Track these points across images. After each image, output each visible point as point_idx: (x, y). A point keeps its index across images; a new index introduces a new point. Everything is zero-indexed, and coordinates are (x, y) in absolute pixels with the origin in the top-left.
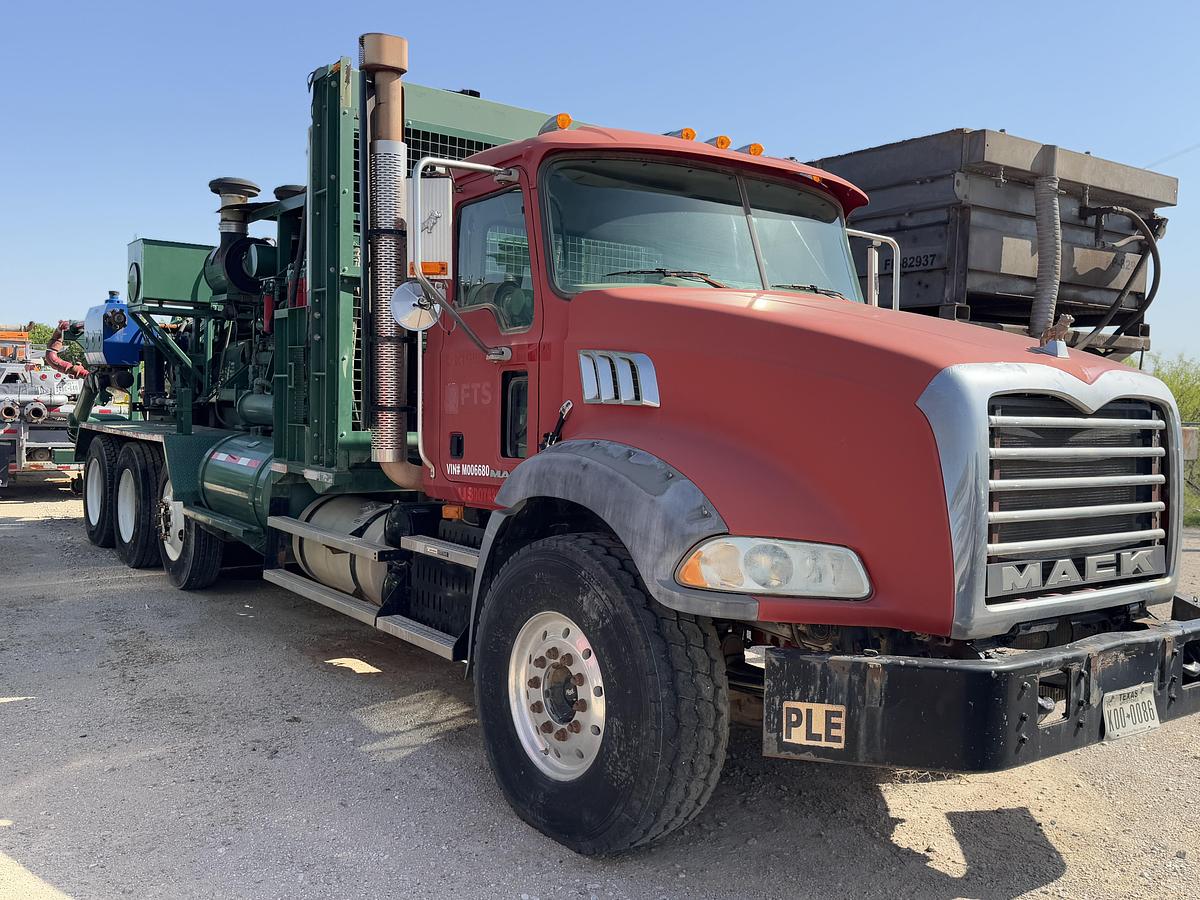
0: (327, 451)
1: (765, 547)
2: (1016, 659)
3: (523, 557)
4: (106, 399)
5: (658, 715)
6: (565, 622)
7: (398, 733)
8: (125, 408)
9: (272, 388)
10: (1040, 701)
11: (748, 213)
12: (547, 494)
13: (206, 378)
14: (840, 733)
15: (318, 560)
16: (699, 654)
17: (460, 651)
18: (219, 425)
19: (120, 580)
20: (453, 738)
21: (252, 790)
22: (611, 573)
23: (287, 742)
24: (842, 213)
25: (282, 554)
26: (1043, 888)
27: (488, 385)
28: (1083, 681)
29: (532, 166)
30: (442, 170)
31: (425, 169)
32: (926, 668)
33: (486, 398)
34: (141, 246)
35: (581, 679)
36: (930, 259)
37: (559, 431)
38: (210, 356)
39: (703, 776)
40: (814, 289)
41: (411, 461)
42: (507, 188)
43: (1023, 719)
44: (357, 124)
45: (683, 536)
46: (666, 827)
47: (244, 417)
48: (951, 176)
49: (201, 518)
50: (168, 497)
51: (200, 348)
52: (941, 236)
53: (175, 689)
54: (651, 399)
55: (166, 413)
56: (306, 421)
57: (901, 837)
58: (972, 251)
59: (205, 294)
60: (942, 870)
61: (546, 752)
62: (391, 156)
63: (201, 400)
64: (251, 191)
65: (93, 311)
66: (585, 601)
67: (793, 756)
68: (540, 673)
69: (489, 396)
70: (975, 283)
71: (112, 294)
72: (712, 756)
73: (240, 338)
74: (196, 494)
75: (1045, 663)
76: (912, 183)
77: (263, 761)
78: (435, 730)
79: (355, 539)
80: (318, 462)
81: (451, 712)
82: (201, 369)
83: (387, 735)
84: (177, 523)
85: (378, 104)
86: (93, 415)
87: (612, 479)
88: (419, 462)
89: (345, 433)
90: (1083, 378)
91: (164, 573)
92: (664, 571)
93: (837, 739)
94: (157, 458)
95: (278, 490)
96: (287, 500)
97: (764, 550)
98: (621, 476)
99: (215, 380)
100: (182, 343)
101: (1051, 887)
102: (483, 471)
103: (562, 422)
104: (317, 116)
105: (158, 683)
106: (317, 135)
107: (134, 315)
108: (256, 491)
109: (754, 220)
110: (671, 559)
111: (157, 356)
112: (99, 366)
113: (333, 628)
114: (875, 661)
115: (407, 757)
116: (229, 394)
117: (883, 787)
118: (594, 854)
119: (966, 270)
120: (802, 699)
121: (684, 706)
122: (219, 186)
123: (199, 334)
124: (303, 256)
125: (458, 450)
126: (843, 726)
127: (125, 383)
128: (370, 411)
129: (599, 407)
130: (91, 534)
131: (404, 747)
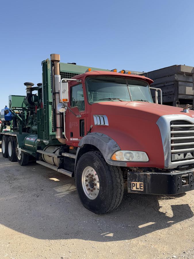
0: (48, 137)
1: (128, 152)
2: (177, 172)
3: (84, 156)
4: (5, 128)
5: (109, 185)
6: (92, 169)
7: (62, 192)
8: (10, 129)
9: (38, 124)
10: (182, 181)
11: (128, 86)
12: (87, 144)
13: (25, 123)
14: (142, 188)
15: (47, 158)
16: (117, 174)
17: (73, 175)
18: (28, 132)
19: (9, 164)
20: (73, 193)
21: (33, 203)
22: (99, 158)
23: (40, 194)
24: (149, 84)
25: (40, 158)
26: (188, 219)
27: (77, 122)
28: (192, 177)
29: (84, 79)
30: (66, 81)
31: (63, 81)
32: (158, 174)
33: (77, 125)
34: (11, 97)
35: (95, 179)
36: (171, 92)
37: (90, 131)
38: (26, 118)
39: (119, 198)
40: (142, 100)
41: (63, 138)
42: (79, 83)
43: (179, 184)
44: (51, 72)
45: (112, 151)
46: (112, 208)
47: (32, 130)
48: (174, 75)
49: (24, 151)
50: (18, 147)
51: (24, 117)
52: (173, 87)
53: (19, 185)
54: (107, 124)
55: (17, 130)
56: (43, 131)
57: (161, 210)
58: (179, 90)
59: (24, 106)
60: (168, 216)
61: (89, 194)
62: (58, 78)
63: (24, 127)
64: (32, 85)
65: (2, 110)
66: (95, 164)
67: (134, 192)
68: (88, 179)
69: (77, 124)
70: (180, 97)
71: (6, 106)
72: (120, 194)
73: (31, 114)
74: (23, 146)
75: (183, 173)
76: (167, 76)
77: (36, 198)
78: (69, 191)
79: (53, 154)
80: (46, 139)
81: (73, 188)
82: (24, 121)
83: (60, 193)
84: (20, 152)
85: (55, 68)
86: (3, 131)
87: (99, 140)
88: (65, 138)
89: (51, 133)
90: (192, 117)
91: (18, 163)
92: (109, 158)
93: (142, 189)
94: (16, 139)
95: (39, 145)
96: (41, 147)
97: (128, 153)
98: (101, 139)
99: (27, 123)
100: (20, 116)
101: (190, 219)
102: (77, 139)
103: (91, 129)
104: (43, 70)
105: (16, 184)
106: (43, 74)
107: (10, 111)
108: (34, 145)
109: (129, 87)
110: (110, 155)
111: (15, 118)
112: (4, 121)
113: (51, 172)
114: (148, 174)
115: (64, 197)
116: (30, 126)
117: (159, 201)
118: (99, 214)
119: (178, 94)
120: (135, 181)
121: (114, 184)
122: (26, 84)
123: (24, 114)
124: (42, 98)
125: (72, 136)
126: (143, 186)
127: (9, 124)
128: (55, 128)
129: (97, 126)
130: (3, 155)
131: (63, 195)
